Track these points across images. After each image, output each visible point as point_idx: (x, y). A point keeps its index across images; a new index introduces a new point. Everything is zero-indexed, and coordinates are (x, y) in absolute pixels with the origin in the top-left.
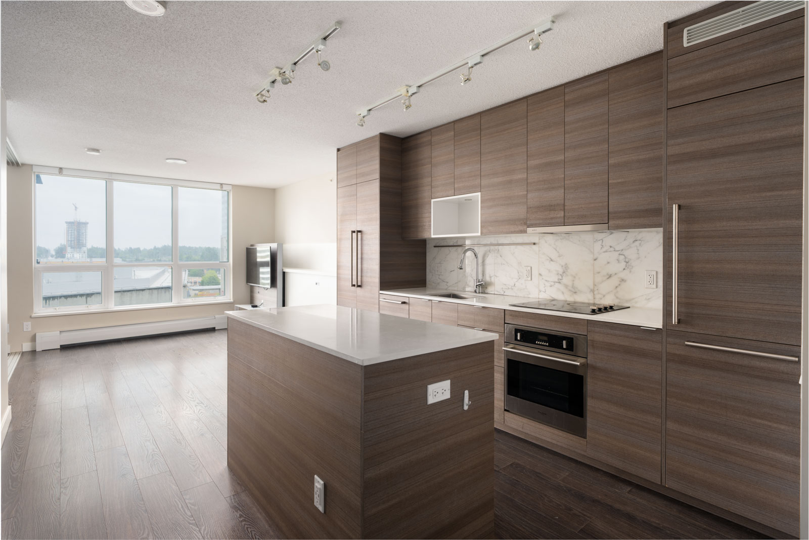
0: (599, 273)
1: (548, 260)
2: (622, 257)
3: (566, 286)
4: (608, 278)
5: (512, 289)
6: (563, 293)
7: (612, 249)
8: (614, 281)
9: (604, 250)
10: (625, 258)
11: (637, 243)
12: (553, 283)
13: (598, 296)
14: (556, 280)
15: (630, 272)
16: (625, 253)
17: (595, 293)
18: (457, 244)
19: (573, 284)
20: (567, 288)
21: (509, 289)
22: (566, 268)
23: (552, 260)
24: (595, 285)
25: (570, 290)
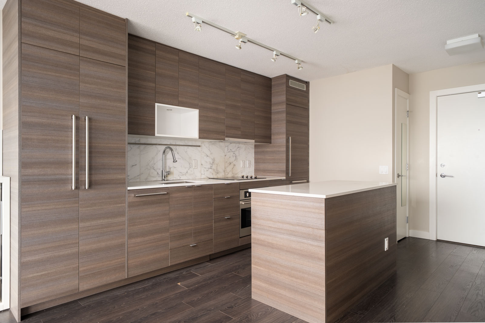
0: (226, 162)
1: (205, 156)
2: (234, 154)
3: (214, 170)
4: (230, 165)
5: (186, 175)
6: (213, 174)
7: (231, 151)
8: (232, 165)
9: (228, 151)
10: (235, 155)
11: (239, 148)
12: (208, 169)
13: (226, 174)
14: (210, 167)
15: (237, 161)
16: (236, 153)
17: (225, 172)
18: (139, 143)
19: (217, 169)
20: (214, 171)
21: (183, 175)
22: (214, 160)
23: (207, 156)
24: (225, 168)
25: (216, 172)
